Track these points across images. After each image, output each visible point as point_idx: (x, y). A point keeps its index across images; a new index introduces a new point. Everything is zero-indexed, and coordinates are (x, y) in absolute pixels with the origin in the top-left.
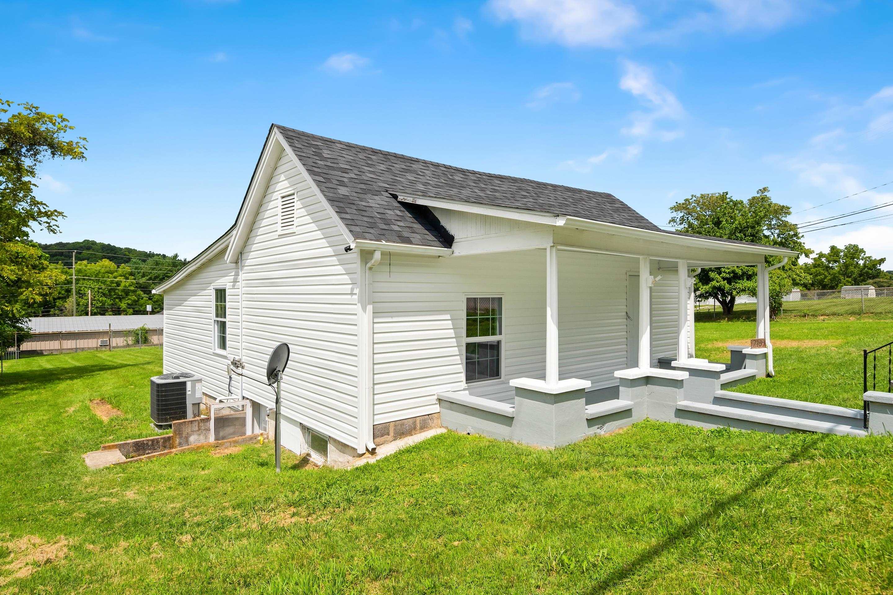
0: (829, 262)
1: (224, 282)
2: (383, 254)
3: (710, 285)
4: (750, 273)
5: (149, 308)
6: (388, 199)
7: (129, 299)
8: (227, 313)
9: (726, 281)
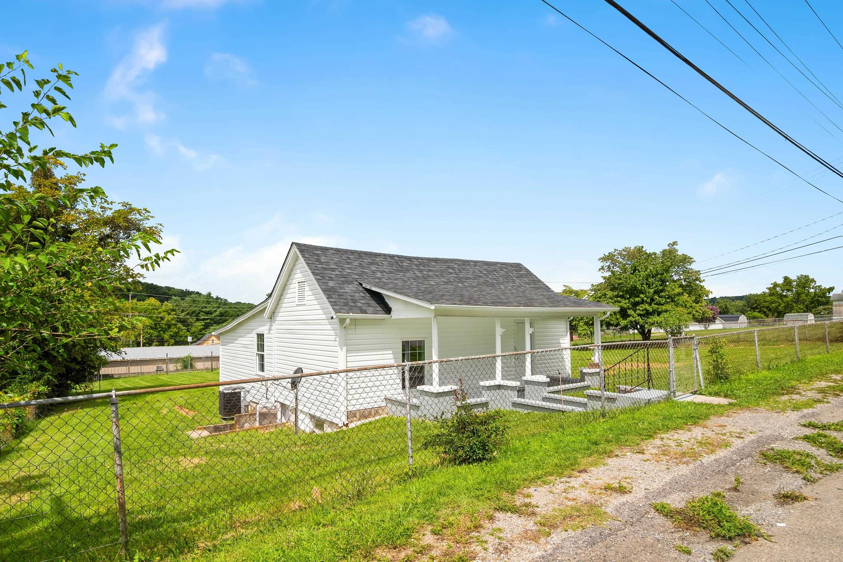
0: (783, 291)
1: (263, 329)
2: (350, 319)
3: (628, 320)
5: (190, 339)
6: (356, 286)
7: (171, 331)
8: (265, 349)
9: (640, 317)
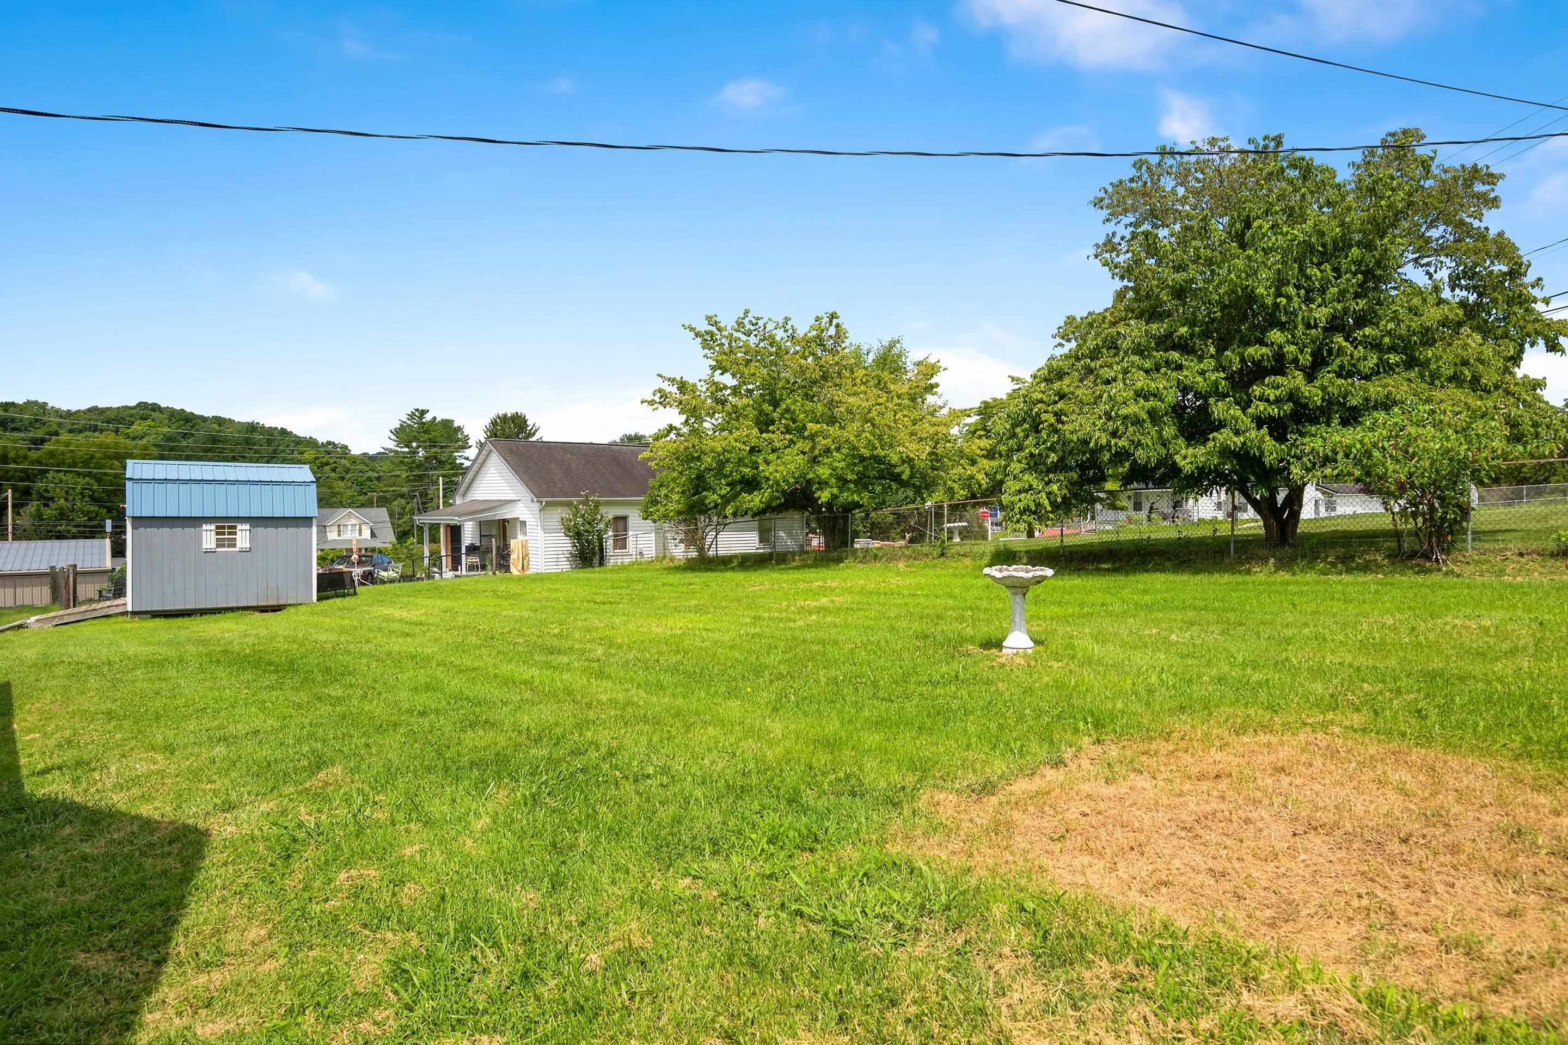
3: (1210, 444)
4: (1354, 401)
9: (1265, 430)
